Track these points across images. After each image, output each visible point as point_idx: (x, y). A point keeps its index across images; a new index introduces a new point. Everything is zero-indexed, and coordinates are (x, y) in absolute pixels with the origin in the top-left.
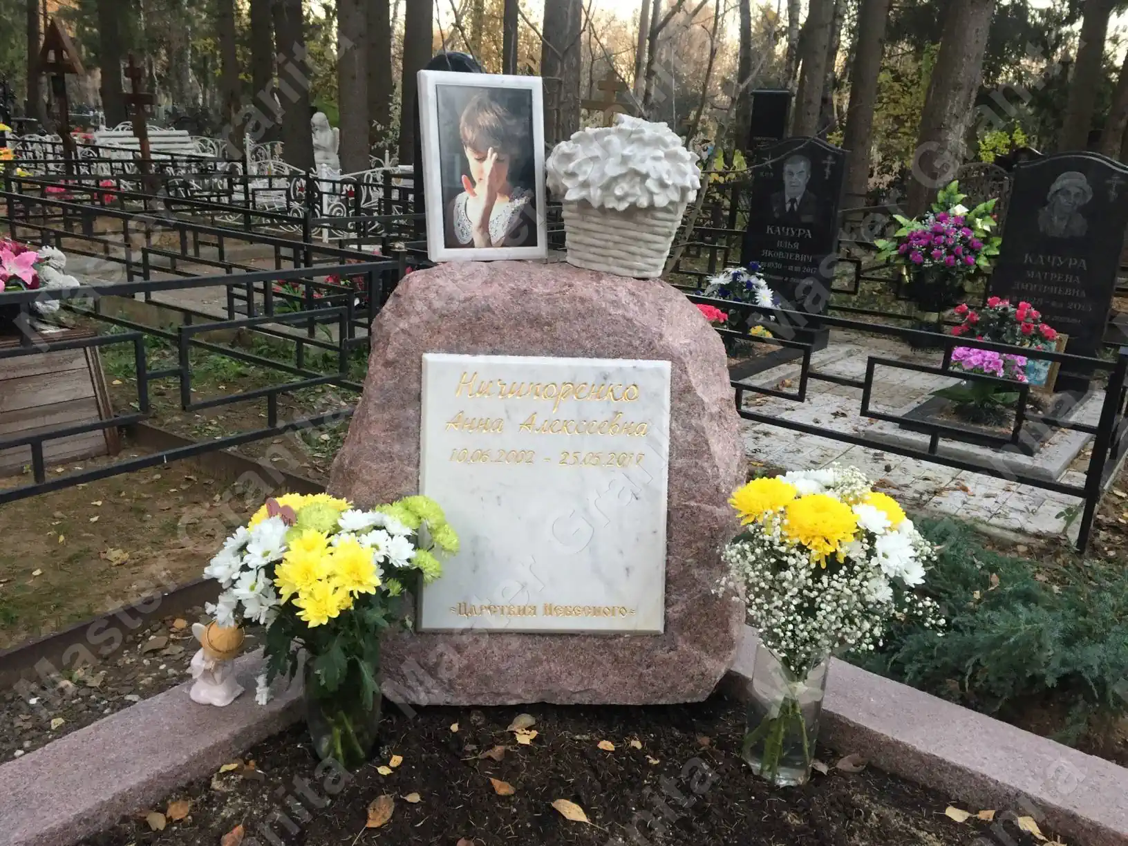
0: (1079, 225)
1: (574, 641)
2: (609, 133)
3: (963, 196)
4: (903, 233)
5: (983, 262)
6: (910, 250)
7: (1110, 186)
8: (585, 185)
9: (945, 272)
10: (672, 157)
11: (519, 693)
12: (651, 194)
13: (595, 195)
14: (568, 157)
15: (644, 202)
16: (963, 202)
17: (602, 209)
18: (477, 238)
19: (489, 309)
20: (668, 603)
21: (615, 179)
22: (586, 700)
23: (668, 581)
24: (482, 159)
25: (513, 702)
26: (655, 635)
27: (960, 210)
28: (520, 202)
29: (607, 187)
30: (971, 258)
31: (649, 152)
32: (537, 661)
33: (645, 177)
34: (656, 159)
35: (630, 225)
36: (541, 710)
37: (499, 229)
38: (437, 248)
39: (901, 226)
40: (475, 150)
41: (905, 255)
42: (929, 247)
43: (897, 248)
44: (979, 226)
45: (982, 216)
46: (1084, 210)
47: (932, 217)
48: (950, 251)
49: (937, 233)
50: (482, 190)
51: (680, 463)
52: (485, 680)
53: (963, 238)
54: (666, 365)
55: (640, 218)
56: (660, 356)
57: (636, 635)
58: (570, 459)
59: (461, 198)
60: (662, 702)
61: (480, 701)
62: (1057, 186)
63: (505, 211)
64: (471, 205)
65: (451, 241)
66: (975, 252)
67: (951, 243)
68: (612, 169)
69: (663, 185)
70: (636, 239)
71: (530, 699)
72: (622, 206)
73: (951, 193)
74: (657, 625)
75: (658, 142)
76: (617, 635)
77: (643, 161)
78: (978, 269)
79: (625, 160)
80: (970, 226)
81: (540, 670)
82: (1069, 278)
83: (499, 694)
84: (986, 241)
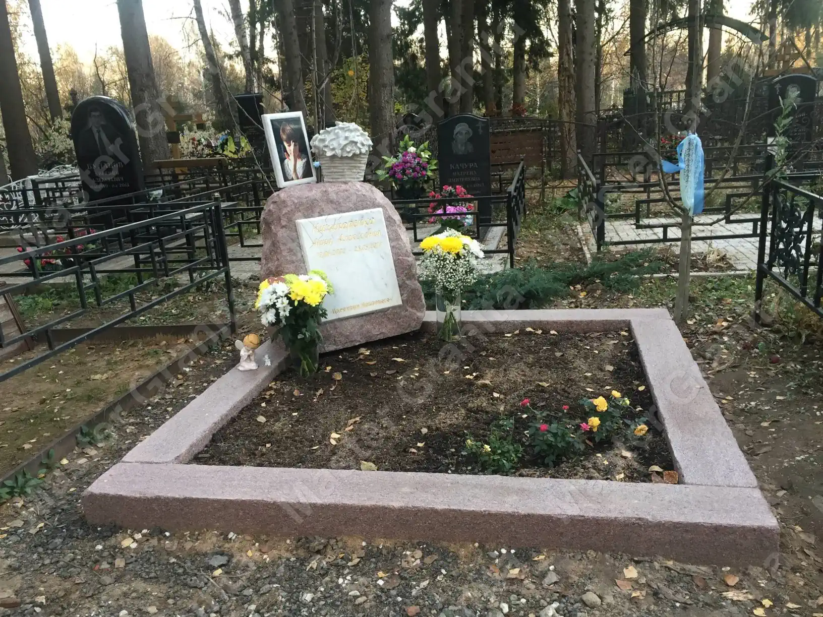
0: (470, 148)
1: (373, 316)
2: (335, 129)
3: (412, 142)
4: (387, 165)
5: (430, 173)
6: (395, 172)
7: (478, 127)
8: (333, 149)
9: (414, 180)
10: (362, 134)
11: (359, 340)
12: (360, 149)
13: (338, 152)
14: (323, 140)
15: (358, 152)
16: (413, 145)
17: (342, 158)
18: (294, 176)
19: (315, 199)
20: (402, 295)
21: (345, 145)
22: (381, 337)
23: (400, 287)
24: (290, 146)
25: (357, 344)
26: (399, 306)
27: (412, 149)
28: (304, 160)
29: (343, 149)
30: (424, 172)
31: (353, 134)
32: (362, 326)
33: (356, 143)
34: (358, 136)
35: (353, 162)
36: (366, 345)
37: (300, 171)
38: (281, 183)
39: (387, 162)
40: (287, 143)
41: (393, 176)
42: (404, 171)
43: (388, 173)
44: (423, 156)
45: (423, 151)
46: (470, 140)
47: (400, 155)
48: (414, 170)
49: (405, 162)
50: (292, 157)
51: (394, 244)
52: (347, 337)
53: (418, 163)
54: (380, 209)
55: (355, 158)
56: (379, 206)
57: (394, 308)
58: (358, 249)
59: (286, 161)
60: (407, 331)
61: (346, 346)
62: (455, 132)
63: (301, 163)
64: (290, 163)
65: (286, 179)
66: (425, 169)
67: (413, 166)
68: (343, 143)
69: (363, 145)
70: (355, 167)
71: (363, 341)
72: (350, 155)
73: (406, 142)
74: (400, 303)
75: (356, 130)
76: (388, 309)
77: (354, 137)
78: (428, 177)
79: (346, 138)
80: (419, 156)
81: (364, 329)
82: (471, 173)
83: (352, 341)
84: (428, 163)
